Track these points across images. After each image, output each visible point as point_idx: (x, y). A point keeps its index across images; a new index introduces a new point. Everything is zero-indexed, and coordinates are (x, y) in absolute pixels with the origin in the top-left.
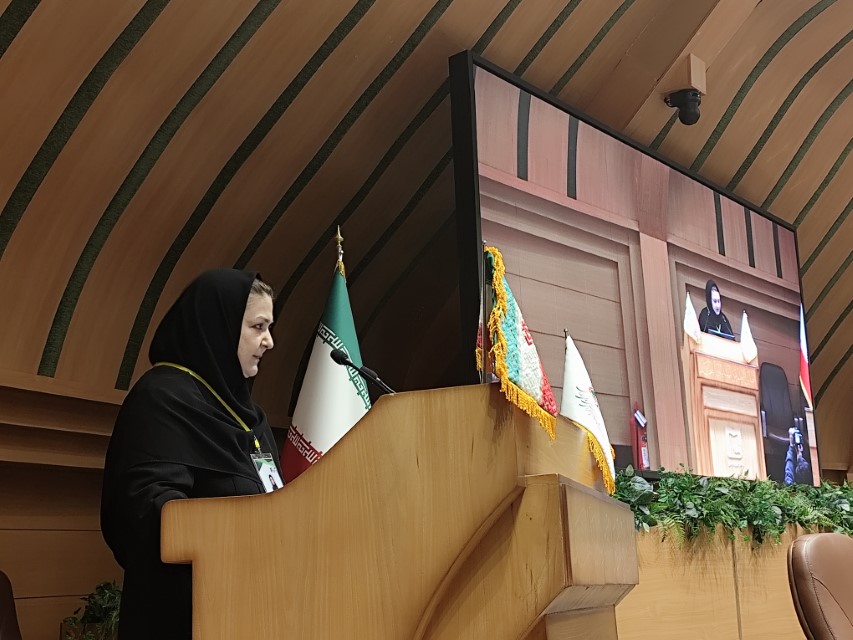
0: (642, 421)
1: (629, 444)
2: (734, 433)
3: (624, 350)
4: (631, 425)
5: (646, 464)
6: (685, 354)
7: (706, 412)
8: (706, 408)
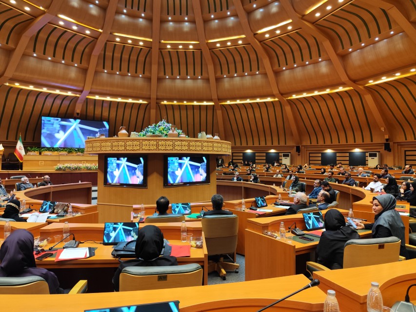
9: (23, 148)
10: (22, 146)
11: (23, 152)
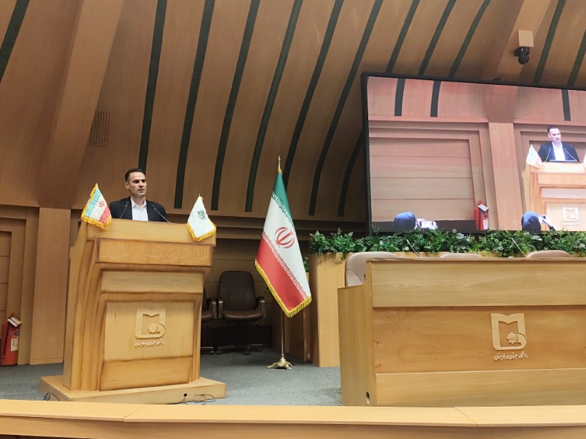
0: (484, 208)
1: (473, 219)
2: (571, 209)
3: (472, 178)
4: (475, 211)
5: (485, 227)
6: (526, 175)
7: (544, 201)
8: (544, 198)
9: (294, 236)
10: (291, 228)
11: (293, 258)
